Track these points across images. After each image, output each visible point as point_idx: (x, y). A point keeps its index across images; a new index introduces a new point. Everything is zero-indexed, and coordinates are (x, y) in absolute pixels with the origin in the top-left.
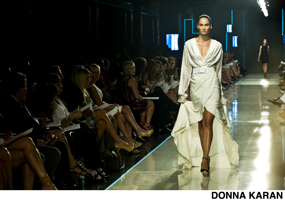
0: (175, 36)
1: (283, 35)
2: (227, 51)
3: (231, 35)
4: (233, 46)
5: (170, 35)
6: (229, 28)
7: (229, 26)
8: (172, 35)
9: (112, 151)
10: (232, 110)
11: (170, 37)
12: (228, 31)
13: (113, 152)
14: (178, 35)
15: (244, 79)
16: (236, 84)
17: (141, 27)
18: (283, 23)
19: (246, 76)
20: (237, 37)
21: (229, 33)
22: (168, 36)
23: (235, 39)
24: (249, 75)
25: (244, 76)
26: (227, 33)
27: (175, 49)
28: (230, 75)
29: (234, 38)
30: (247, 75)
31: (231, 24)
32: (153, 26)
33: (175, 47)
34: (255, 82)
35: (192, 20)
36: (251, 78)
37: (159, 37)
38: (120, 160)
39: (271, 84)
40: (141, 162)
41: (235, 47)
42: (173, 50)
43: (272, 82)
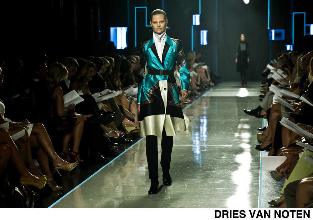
0: (122, 29)
1: (269, 28)
2: (192, 50)
3: (198, 29)
4: (201, 44)
5: (116, 28)
6: (196, 20)
7: (195, 17)
8: (119, 29)
9: (15, 188)
10: (199, 130)
11: (116, 31)
12: (194, 24)
13: (17, 189)
14: (126, 28)
15: (215, 88)
16: (205, 95)
17: (75, 16)
18: (269, 13)
19: (218, 85)
20: (207, 31)
21: (195, 26)
22: (112, 29)
23: (204, 34)
24: (223, 83)
25: (216, 85)
26: (192, 27)
27: (122, 47)
28: (196, 83)
29: (203, 32)
30: (220, 84)
31: (198, 14)
32: (92, 16)
33: (122, 45)
34: (229, 93)
35: (146, 7)
36: (225, 87)
37: (100, 31)
38: (26, 201)
39: (251, 95)
40: (59, 202)
41: (203, 45)
42: (119, 50)
43: (252, 93)
